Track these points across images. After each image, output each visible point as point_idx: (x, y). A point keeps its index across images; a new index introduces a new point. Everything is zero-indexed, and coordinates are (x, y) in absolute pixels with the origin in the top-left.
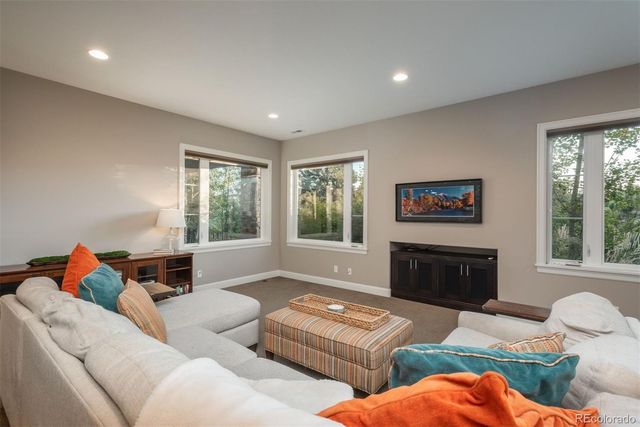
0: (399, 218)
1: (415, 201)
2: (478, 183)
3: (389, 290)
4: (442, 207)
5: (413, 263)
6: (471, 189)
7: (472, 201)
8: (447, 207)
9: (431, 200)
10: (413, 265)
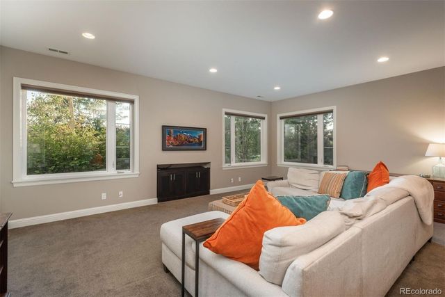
0: (164, 149)
1: (174, 138)
2: (205, 130)
3: (156, 199)
4: (189, 141)
5: (173, 176)
6: (202, 133)
7: (202, 139)
8: (192, 142)
9: (183, 137)
10: (173, 177)
